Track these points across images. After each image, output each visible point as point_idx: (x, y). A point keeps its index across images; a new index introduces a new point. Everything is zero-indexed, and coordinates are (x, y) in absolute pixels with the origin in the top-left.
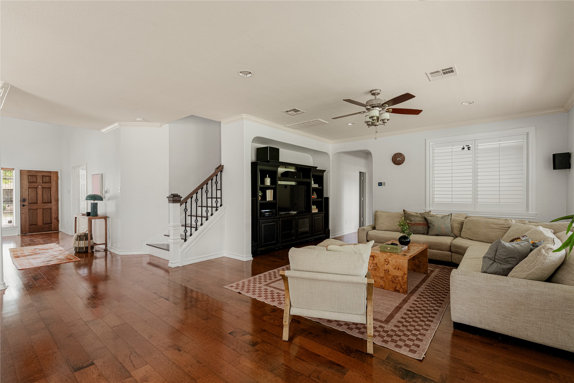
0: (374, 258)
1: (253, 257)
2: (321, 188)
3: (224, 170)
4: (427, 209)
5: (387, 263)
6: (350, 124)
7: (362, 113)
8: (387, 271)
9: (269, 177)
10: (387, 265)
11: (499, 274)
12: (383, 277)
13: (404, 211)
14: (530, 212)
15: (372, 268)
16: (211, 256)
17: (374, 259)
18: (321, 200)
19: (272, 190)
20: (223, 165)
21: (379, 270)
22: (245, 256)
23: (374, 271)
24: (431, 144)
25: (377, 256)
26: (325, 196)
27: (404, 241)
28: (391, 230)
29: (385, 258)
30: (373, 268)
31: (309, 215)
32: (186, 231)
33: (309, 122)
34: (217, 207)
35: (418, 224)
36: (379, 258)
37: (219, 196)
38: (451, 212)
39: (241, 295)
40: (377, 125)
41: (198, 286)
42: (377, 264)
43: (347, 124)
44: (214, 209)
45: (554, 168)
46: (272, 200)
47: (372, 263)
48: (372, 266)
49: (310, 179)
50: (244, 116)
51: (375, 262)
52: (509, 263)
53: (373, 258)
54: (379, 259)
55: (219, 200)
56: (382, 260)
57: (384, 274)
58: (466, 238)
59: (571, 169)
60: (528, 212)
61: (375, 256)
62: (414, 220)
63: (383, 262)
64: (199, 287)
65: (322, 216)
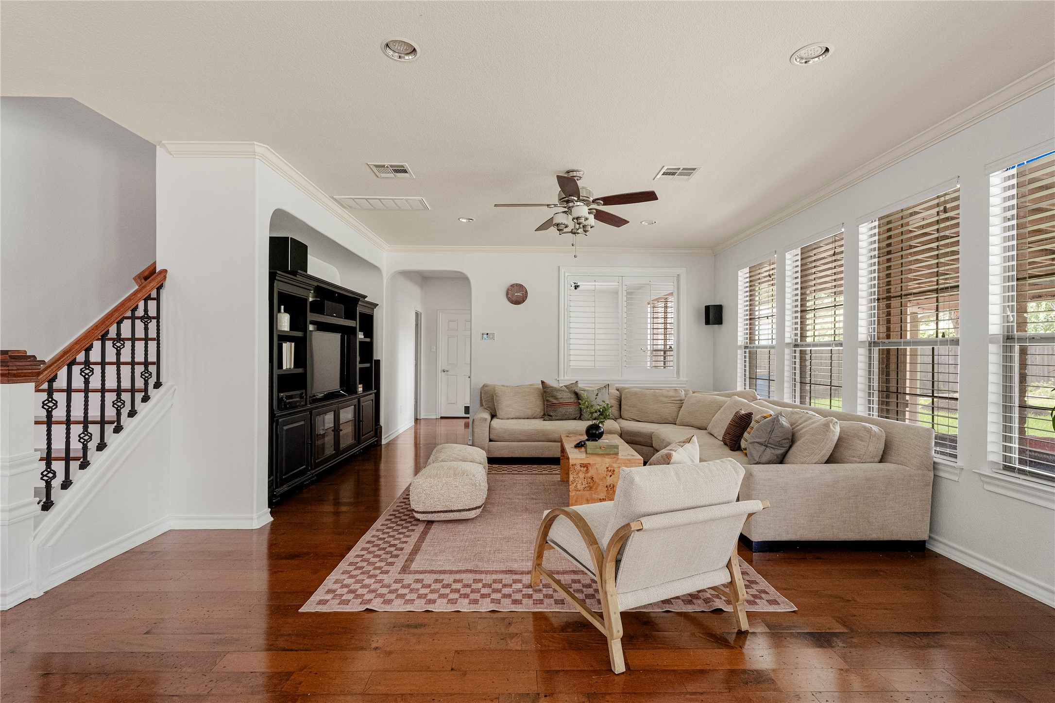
0: (587, 467)
1: (272, 513)
2: (368, 340)
3: (167, 284)
4: (560, 378)
5: (610, 474)
6: (463, 220)
7: (552, 206)
8: (610, 486)
9: (285, 311)
10: (611, 476)
11: (773, 463)
12: (604, 498)
13: (543, 382)
14: (681, 379)
15: (584, 486)
16: (134, 536)
17: (588, 469)
18: (368, 365)
19: (293, 344)
20: (165, 271)
21: (596, 489)
22: (255, 516)
23: (588, 490)
24: (567, 274)
25: (593, 464)
26: (375, 358)
27: (596, 433)
28: (523, 417)
29: (607, 466)
30: (587, 485)
31: (354, 399)
32: (48, 476)
33: (396, 199)
34: (146, 390)
35: (568, 404)
36: (597, 466)
37: (152, 358)
38: (608, 383)
39: (377, 613)
40: (578, 233)
41: (215, 636)
42: (593, 478)
43: (459, 219)
44: (139, 396)
45: (707, 322)
46: (292, 367)
47: (585, 478)
48: (584, 484)
49: (355, 322)
50: (260, 148)
51: (589, 475)
52: (782, 447)
53: (585, 468)
54: (597, 469)
55: (152, 369)
56: (602, 470)
57: (605, 493)
58: (630, 419)
59: (723, 325)
60: (678, 378)
61: (589, 464)
62: (561, 398)
63: (603, 472)
64: (220, 637)
65: (372, 400)
